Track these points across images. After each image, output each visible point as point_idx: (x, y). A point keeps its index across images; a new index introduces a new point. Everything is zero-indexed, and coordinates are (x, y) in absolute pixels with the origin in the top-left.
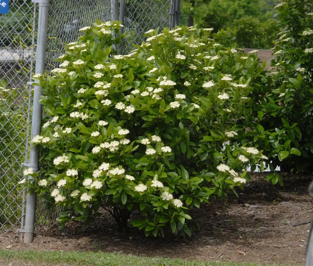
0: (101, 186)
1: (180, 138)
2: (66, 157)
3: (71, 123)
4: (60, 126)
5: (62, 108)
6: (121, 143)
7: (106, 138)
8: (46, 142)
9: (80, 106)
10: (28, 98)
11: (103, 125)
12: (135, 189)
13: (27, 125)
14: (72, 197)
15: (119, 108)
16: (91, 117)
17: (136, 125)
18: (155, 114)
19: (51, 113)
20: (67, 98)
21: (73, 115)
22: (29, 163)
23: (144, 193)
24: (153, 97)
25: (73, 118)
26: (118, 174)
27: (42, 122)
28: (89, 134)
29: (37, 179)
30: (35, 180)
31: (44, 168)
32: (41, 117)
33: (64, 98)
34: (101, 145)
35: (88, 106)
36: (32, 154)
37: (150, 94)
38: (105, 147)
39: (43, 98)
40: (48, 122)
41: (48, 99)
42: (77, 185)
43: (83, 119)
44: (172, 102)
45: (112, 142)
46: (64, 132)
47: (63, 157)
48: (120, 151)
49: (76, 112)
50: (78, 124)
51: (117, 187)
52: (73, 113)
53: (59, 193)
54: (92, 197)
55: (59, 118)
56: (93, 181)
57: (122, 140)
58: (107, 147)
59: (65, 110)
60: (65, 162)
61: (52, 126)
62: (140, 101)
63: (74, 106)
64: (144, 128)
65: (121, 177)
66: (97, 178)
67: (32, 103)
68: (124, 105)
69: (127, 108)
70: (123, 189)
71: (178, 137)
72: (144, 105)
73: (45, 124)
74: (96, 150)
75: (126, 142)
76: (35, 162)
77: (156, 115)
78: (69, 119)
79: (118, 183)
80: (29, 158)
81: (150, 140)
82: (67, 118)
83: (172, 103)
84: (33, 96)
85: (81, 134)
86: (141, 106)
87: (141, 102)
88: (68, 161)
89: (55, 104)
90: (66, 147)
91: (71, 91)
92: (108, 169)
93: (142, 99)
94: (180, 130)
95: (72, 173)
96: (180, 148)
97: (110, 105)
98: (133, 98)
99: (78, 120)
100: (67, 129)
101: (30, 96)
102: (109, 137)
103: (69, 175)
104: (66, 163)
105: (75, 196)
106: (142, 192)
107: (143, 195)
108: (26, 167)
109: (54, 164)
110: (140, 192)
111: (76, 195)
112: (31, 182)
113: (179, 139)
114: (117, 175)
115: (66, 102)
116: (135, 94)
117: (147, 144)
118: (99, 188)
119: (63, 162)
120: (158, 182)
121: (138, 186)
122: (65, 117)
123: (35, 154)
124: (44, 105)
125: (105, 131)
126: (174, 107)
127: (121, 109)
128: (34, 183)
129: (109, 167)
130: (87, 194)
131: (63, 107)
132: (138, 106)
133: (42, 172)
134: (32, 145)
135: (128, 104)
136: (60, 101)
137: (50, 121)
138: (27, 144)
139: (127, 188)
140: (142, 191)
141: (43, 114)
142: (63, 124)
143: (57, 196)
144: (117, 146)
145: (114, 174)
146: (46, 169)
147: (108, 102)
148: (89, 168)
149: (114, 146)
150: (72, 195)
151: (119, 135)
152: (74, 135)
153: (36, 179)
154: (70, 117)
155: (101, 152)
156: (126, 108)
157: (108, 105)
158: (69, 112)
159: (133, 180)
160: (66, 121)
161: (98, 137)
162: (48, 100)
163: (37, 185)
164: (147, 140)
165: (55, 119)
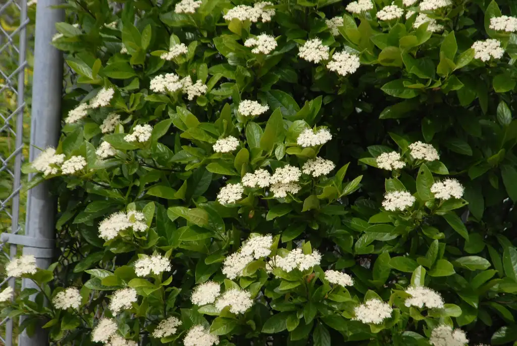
0: (249, 303)
1: (501, 151)
2: (139, 216)
3: (153, 110)
4: (118, 117)
5: (125, 61)
6: (307, 172)
7: (259, 157)
8: (72, 171)
9: (183, 55)
10: (16, 29)
11: (253, 114)
12: (354, 316)
13: (17, 114)
14: (159, 339)
15: (309, 58)
16: (214, 92)
17: (359, 110)
18: (422, 76)
19: (90, 76)
20: (141, 30)
21: (158, 84)
22: (22, 233)
23: (384, 327)
24: (417, 25)
25: (159, 93)
26: (301, 269)
27: (65, 105)
28: (211, 142)
29: (48, 287)
30: (43, 292)
31: (71, 250)
32: (61, 89)
33: (129, 27)
34: (244, 179)
35: (207, 54)
36: (34, 207)
37: (405, 12)
38: (257, 186)
39: (65, 31)
40: (83, 106)
41: (80, 33)
42: (171, 303)
43: (190, 98)
44: (480, 42)
45: (278, 170)
46: (130, 138)
47: (130, 213)
48: (302, 195)
49: (167, 75)
50: (175, 111)
51: (300, 307)
52: (159, 78)
53: (118, 332)
54: (221, 338)
55: (116, 95)
56: (223, 290)
57: (310, 162)
58: (263, 184)
59: (136, 66)
60: (135, 229)
61: (94, 118)
62: (377, 34)
63: (162, 57)
64: (385, 121)
65: (310, 278)
66: (237, 280)
67: (30, 43)
68: (327, 48)
69: (337, 56)
70: (319, 314)
71: (495, 149)
72: (387, 50)
73: (71, 112)
74: (229, 195)
75: (323, 168)
76: (41, 231)
77: (427, 80)
78: (147, 98)
79: (302, 297)
80: (23, 217)
81: (405, 157)
82: (141, 94)
83: (477, 45)
84: (32, 22)
85: (185, 142)
86: (377, 50)
87: (377, 38)
88: (143, 227)
89: (103, 48)
90: (138, 183)
91: (153, 6)
92: (267, 253)
93: (379, 28)
94: (502, 127)
95: (151, 266)
96: (501, 182)
97: (272, 52)
98: (352, 26)
99: (176, 99)
100: (138, 128)
101: (24, 21)
102: (270, 154)
103: (145, 272)
104: (139, 232)
105: (168, 337)
106: (377, 326)
107: (381, 332)
108: (15, 245)
109: (102, 236)
110: (372, 323)
111: (168, 334)
112: (32, 298)
113: (496, 156)
114: (296, 271)
115: (139, 43)
116: (359, 12)
117: (396, 167)
118: (243, 309)
119: (130, 229)
120: (427, 291)
121: (362, 306)
122: (136, 91)
123: (44, 207)
124: (68, 53)
125: (256, 134)
126: (485, 57)
127: (317, 61)
128: (39, 299)
129: (271, 249)
130: (202, 328)
131: (130, 56)
132: (370, 53)
133: (66, 262)
134: (33, 179)
135: (339, 44)
136: (120, 39)
137: (88, 103)
138: (16, 176)
139: (330, 312)
140: (378, 320)
141: (68, 79)
142: (127, 111)
143: (109, 340)
144: (295, 182)
145: (289, 270)
146: (78, 252)
147: (265, 44)
148: (210, 247)
149: (287, 180)
150: (158, 334)
151: (301, 148)
152: (161, 148)
153: (48, 290)
154: (150, 92)
155: (246, 199)
156: (335, 57)
157: (266, 52)
158: (148, 73)
159: (347, 287)
160: (138, 102)
161: (234, 153)
162: (80, 37)
163: (51, 306)
164: (395, 156)
165: (104, 97)
